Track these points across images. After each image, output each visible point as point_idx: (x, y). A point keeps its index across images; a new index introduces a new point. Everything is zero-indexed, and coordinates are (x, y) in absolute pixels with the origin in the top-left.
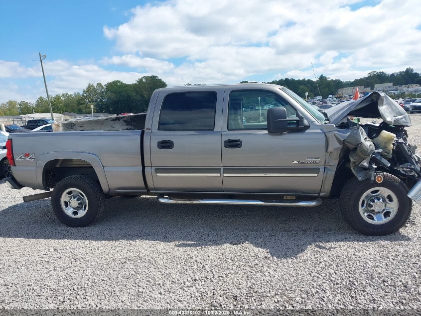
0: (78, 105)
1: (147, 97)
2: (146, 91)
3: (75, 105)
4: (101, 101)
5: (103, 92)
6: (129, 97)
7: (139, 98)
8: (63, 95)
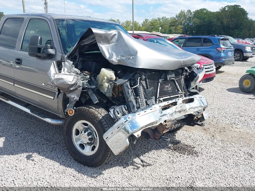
0: (170, 26)
1: (226, 24)
2: (226, 18)
3: (168, 26)
4: (188, 24)
5: (190, 18)
6: (211, 22)
7: (219, 23)
8: (163, 18)
